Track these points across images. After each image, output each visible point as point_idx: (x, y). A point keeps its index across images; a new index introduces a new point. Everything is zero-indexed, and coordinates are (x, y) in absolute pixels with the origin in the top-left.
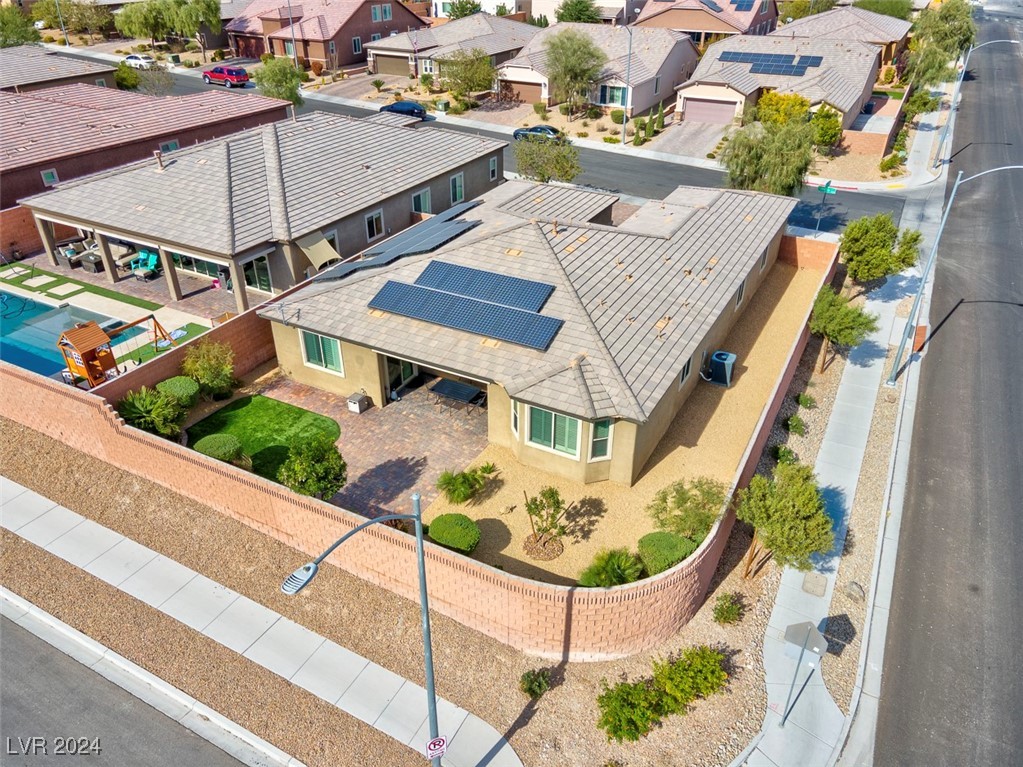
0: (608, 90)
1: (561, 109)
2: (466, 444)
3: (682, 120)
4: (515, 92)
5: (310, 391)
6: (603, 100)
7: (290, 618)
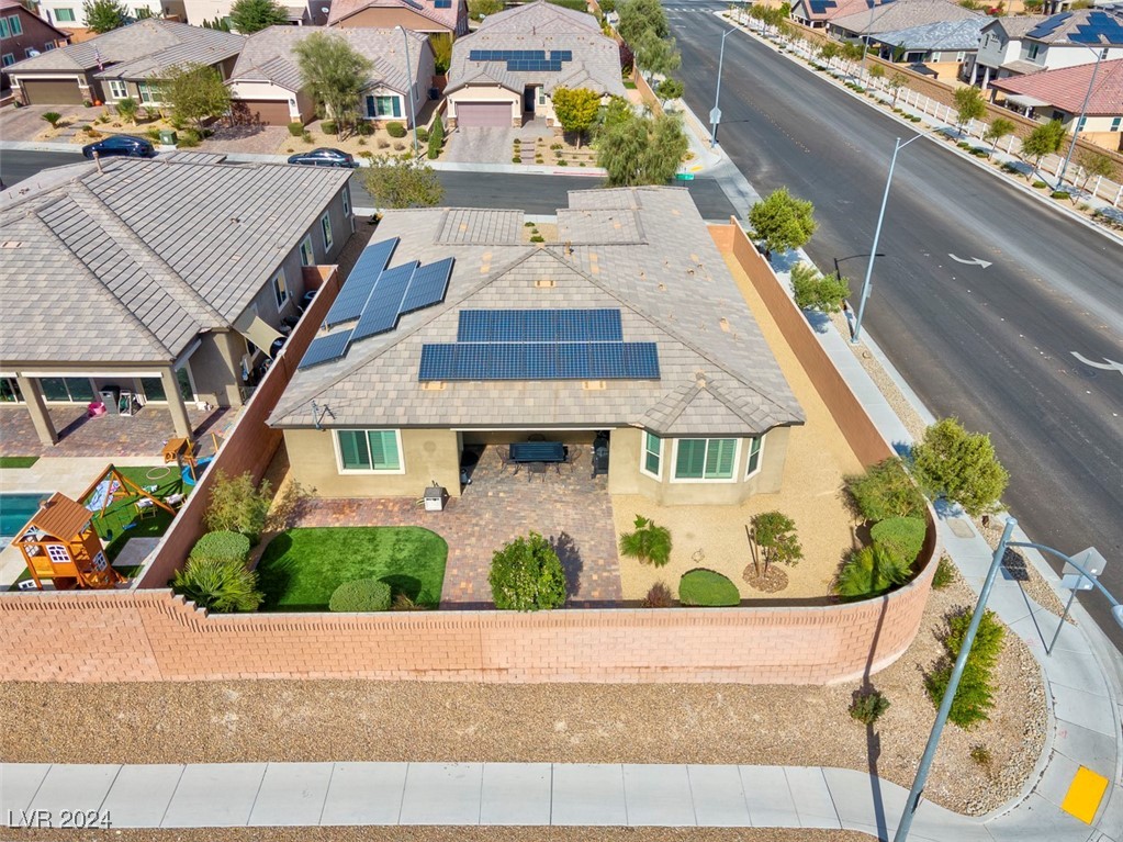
0: (375, 101)
1: (323, 127)
2: (589, 505)
3: (457, 127)
4: (253, 113)
5: (353, 504)
6: (372, 113)
7: (563, 762)
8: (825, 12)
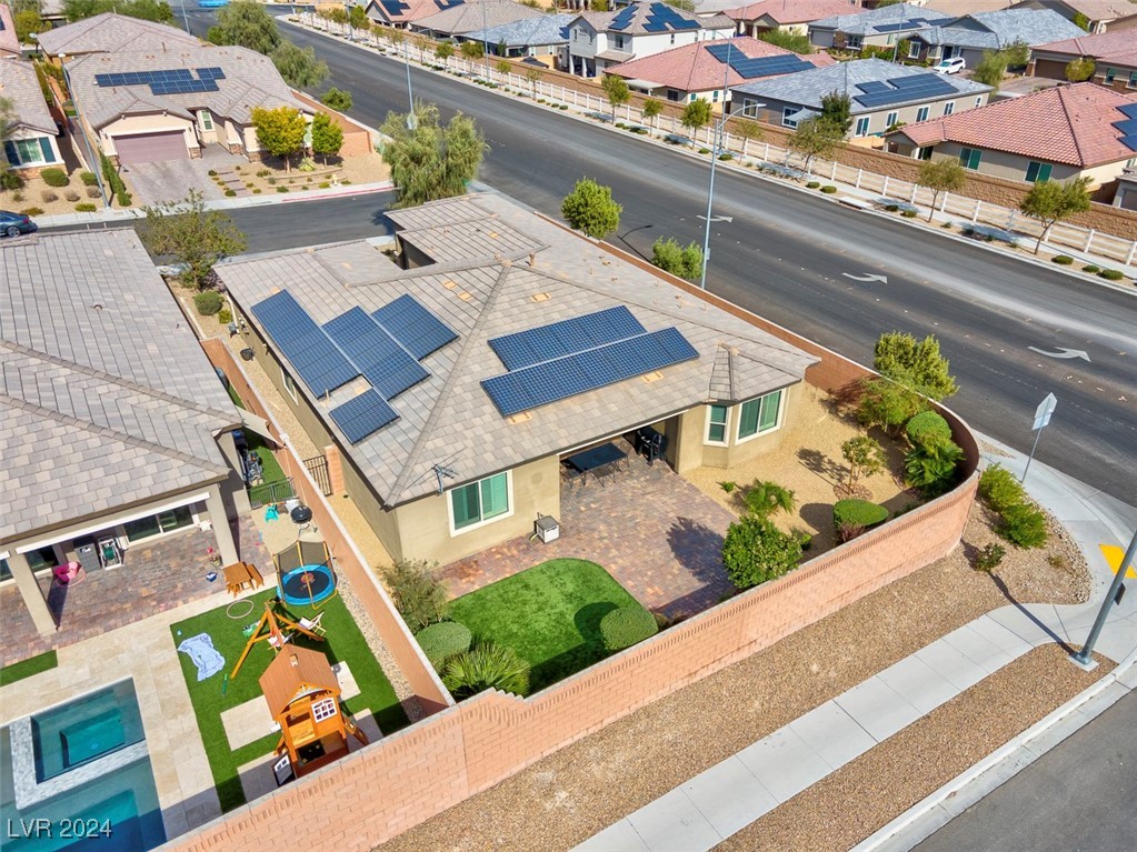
0: (16, 146)
3: (120, 165)
5: (468, 564)
6: (15, 162)
7: (838, 694)
8: (401, 14)
